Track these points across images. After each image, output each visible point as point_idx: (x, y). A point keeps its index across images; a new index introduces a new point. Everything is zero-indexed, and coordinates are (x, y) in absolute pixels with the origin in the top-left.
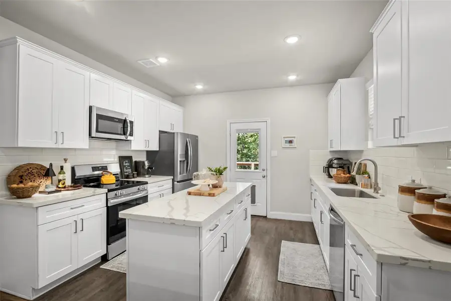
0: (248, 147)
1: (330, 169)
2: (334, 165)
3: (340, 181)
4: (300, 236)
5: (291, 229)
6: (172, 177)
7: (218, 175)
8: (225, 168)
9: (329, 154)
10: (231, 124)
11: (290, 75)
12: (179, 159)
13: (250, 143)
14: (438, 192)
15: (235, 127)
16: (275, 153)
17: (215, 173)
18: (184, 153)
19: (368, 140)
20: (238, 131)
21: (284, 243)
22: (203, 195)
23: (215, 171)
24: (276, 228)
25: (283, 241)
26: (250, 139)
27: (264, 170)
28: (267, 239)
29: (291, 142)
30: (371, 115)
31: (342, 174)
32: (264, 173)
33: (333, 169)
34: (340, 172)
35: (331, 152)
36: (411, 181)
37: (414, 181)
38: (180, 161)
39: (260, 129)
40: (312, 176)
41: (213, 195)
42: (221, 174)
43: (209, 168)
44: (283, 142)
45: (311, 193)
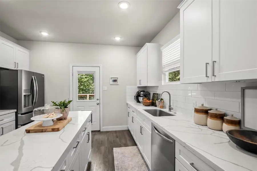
0: (84, 85)
1: (139, 97)
2: (141, 95)
3: (147, 105)
4: (123, 141)
5: (117, 137)
6: (15, 110)
7: (63, 109)
8: (70, 102)
9: (137, 88)
10: (73, 67)
11: (116, 37)
12: (23, 94)
13: (85, 82)
14: (221, 112)
15: (76, 69)
16: (106, 88)
17: (59, 107)
18: (29, 88)
19: (162, 80)
20: (79, 73)
21: (115, 150)
22: (45, 132)
23: (59, 105)
24: (108, 139)
25: (114, 148)
26: (85, 79)
27: (98, 100)
28: (103, 148)
29: (115, 81)
30: (164, 66)
31: (147, 100)
32: (98, 102)
33: (141, 97)
34: (145, 99)
35: (139, 87)
36: (201, 105)
37: (203, 105)
38: (24, 96)
39: (95, 72)
40: (128, 102)
41: (58, 130)
42: (66, 107)
43: (53, 102)
44: (111, 80)
45: (129, 112)
